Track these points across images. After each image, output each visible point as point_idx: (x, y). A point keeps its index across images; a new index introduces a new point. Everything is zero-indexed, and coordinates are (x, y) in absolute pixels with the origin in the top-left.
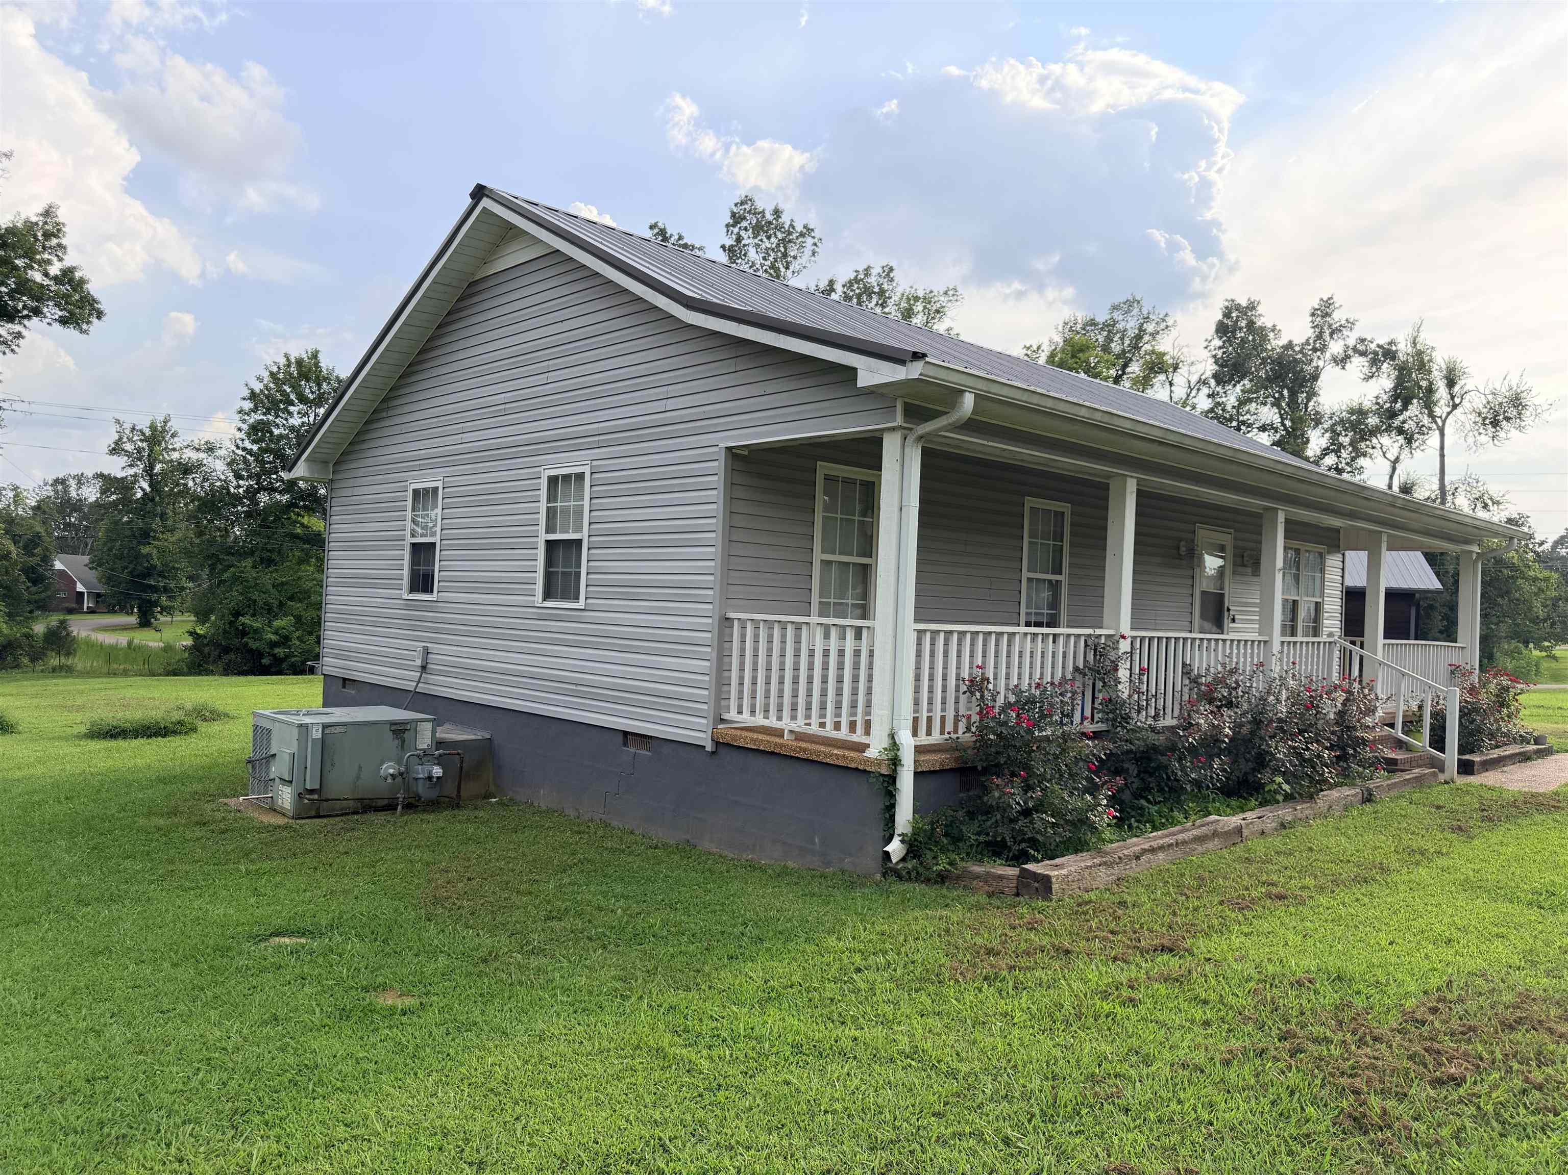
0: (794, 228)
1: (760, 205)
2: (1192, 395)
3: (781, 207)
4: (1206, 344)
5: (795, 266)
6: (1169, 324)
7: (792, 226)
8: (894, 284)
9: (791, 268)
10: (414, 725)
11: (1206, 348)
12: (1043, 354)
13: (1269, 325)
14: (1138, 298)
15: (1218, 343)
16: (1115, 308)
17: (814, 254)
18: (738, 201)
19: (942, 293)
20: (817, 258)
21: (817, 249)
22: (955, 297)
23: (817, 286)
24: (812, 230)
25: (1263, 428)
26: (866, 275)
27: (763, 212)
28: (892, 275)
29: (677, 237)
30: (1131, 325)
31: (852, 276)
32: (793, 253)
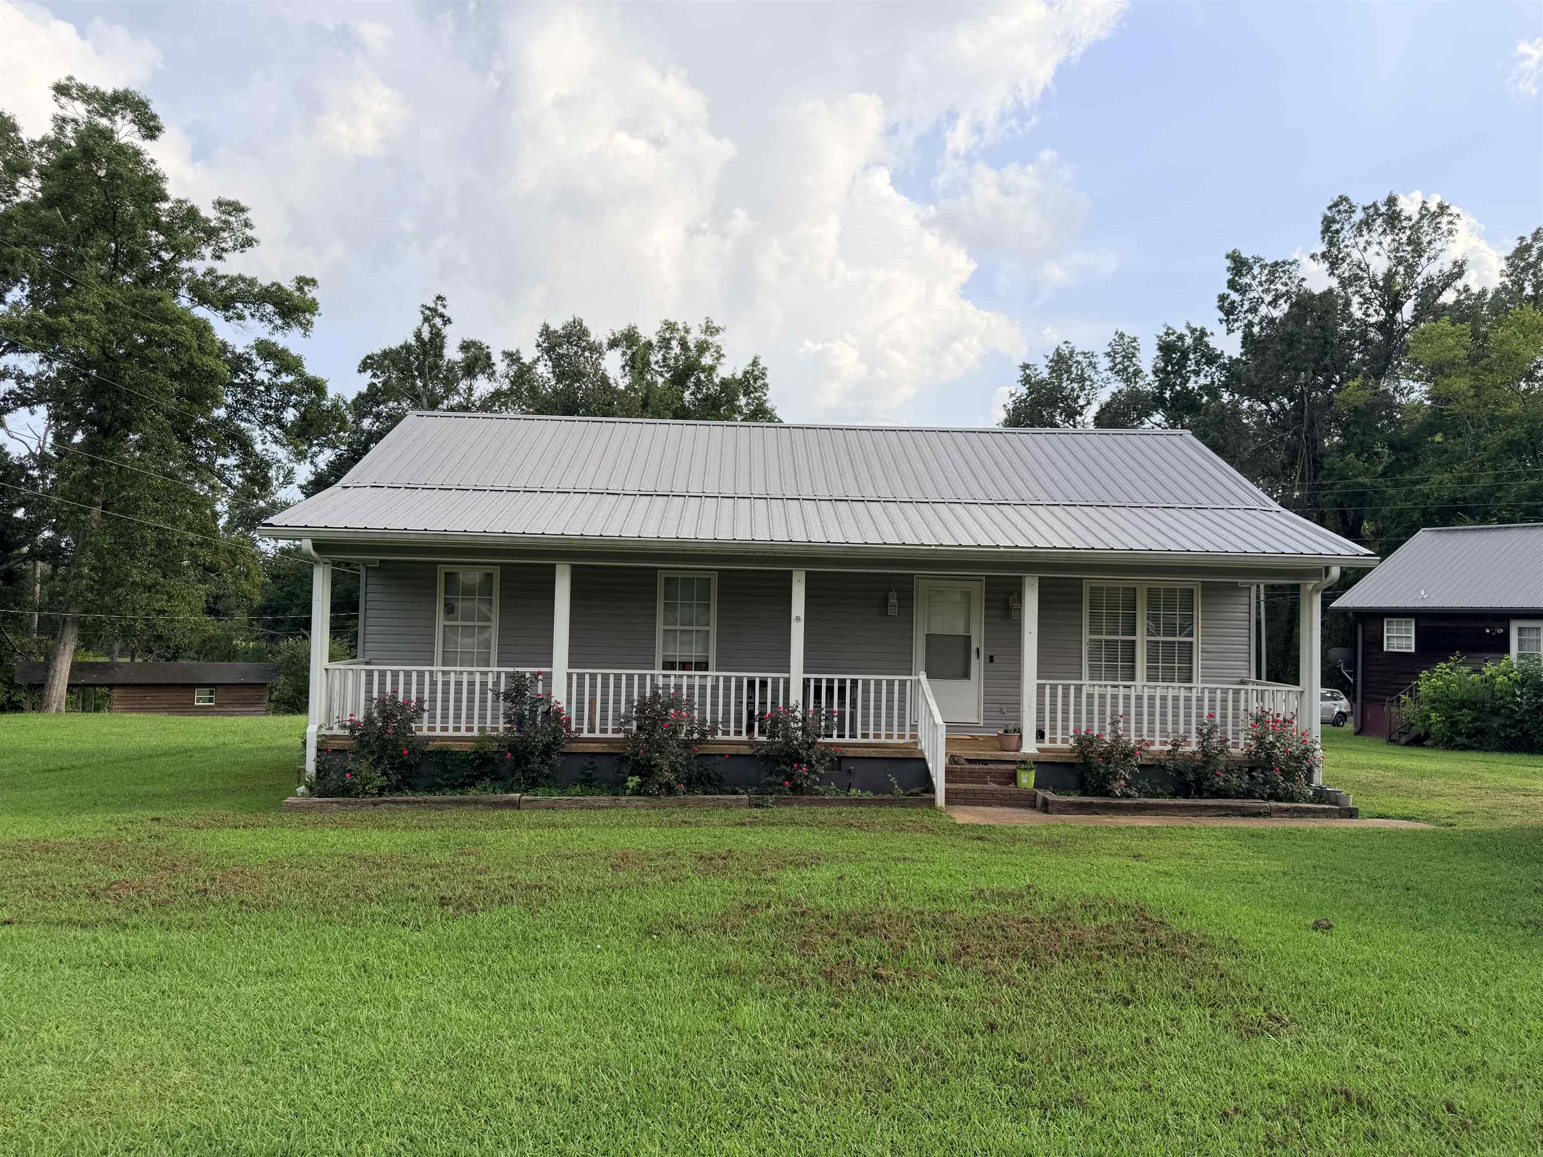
0: (1427, 209)
1: (1362, 201)
3: (1396, 195)
5: (1429, 252)
9: (1426, 255)
17: (1452, 232)
18: (1331, 204)
20: (1455, 236)
21: (1454, 227)
24: (1448, 207)
27: (1374, 205)
29: (1254, 260)
31: (1516, 244)
32: (1428, 238)
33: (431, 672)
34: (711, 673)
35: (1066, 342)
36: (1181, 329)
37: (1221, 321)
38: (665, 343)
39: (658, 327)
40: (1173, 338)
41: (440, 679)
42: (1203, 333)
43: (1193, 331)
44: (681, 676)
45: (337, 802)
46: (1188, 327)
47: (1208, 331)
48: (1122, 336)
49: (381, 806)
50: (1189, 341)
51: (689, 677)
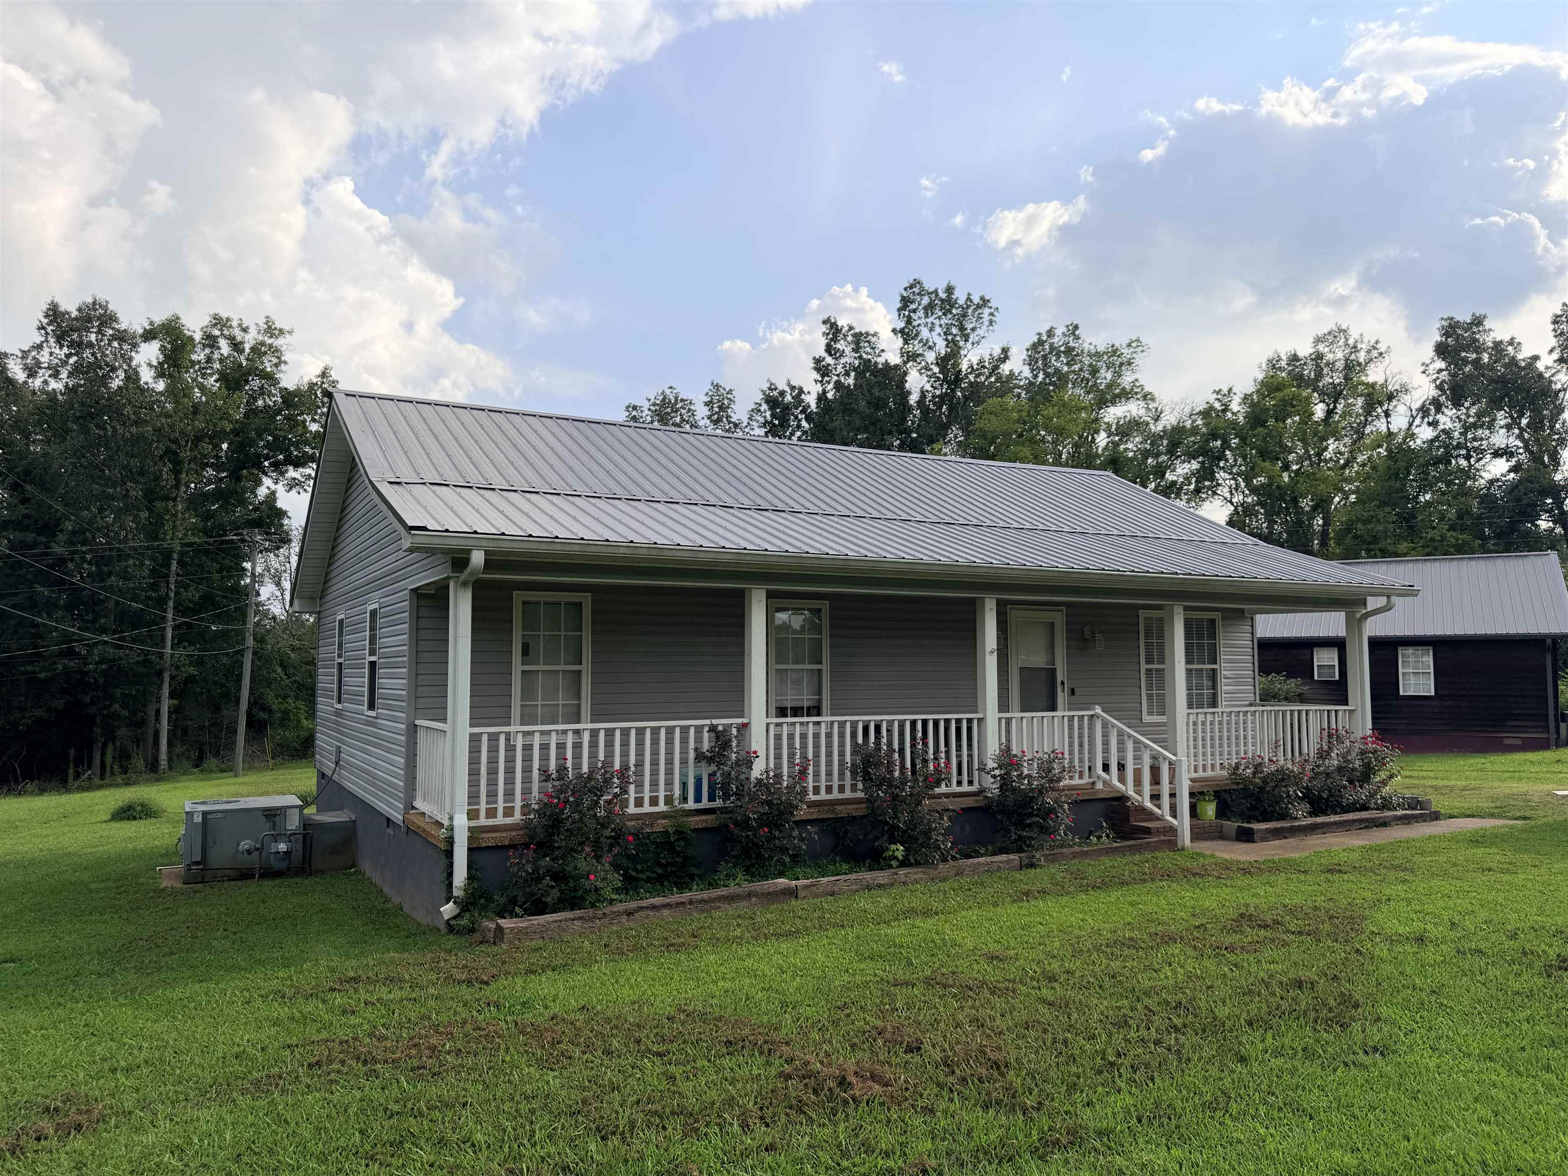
0: (971, 301)
1: (929, 286)
2: (1415, 424)
3: (953, 283)
4: (1423, 368)
5: (973, 337)
6: (1383, 350)
7: (969, 299)
8: (1080, 341)
9: (971, 340)
10: (283, 811)
11: (1424, 372)
12: (1235, 397)
13: (1507, 338)
14: (1344, 327)
15: (1441, 364)
16: (1318, 340)
17: (991, 323)
18: (907, 285)
19: (1124, 346)
20: (995, 327)
21: (993, 318)
22: (1141, 348)
23: (991, 355)
24: (988, 301)
25: (1497, 454)
26: (1049, 336)
27: (936, 291)
28: (1077, 333)
29: (847, 328)
30: (1337, 355)
31: (1035, 339)
32: (971, 326)
33: (508, 734)
34: (825, 718)
35: (671, 388)
36: (782, 386)
37: (816, 381)
38: (210, 341)
39: (206, 321)
40: (775, 393)
41: (519, 742)
42: (801, 391)
43: (793, 388)
44: (794, 724)
45: (580, 918)
46: (789, 384)
47: (805, 389)
48: (717, 387)
49: (637, 915)
50: (788, 398)
51: (802, 724)
